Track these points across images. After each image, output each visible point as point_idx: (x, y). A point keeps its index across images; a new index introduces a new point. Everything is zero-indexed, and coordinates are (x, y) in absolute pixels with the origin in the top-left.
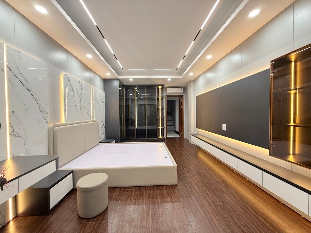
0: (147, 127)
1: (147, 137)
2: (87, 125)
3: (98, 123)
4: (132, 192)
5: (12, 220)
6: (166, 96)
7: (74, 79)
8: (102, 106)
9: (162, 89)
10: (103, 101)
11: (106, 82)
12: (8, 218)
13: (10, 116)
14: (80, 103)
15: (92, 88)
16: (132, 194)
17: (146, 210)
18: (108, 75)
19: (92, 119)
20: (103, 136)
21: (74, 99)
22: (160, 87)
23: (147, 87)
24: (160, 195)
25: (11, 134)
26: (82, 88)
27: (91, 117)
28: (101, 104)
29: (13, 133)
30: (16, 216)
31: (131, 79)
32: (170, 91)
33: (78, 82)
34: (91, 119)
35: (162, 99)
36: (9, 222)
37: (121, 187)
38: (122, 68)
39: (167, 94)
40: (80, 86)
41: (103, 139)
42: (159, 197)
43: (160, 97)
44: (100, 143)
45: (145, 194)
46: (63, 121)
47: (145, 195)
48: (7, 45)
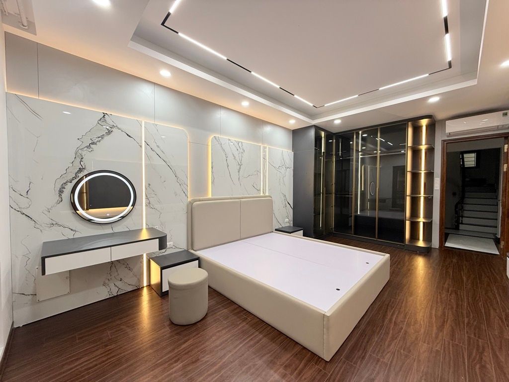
0: (377, 214)
1: (377, 236)
2: (245, 202)
3: (271, 201)
4: (243, 321)
5: (146, 286)
6: (444, 141)
7: (229, 140)
8: (285, 173)
9: (431, 127)
10: (287, 166)
11: (297, 134)
12: (143, 284)
13: (146, 189)
14: (239, 171)
15: (265, 148)
16: (240, 323)
18: (292, 124)
19: (262, 194)
20: (287, 220)
21: (228, 166)
22: (424, 122)
23: (381, 129)
25: (146, 206)
26: (242, 151)
27: (259, 190)
28: (283, 170)
29: (149, 204)
30: (149, 286)
31: (337, 120)
32: (454, 128)
33: (236, 144)
34: (260, 194)
35: (430, 151)
36: (143, 287)
37: (240, 306)
38: (312, 105)
40: (239, 149)
41: (288, 225)
43: (423, 147)
44: (276, 230)
48: (145, 122)
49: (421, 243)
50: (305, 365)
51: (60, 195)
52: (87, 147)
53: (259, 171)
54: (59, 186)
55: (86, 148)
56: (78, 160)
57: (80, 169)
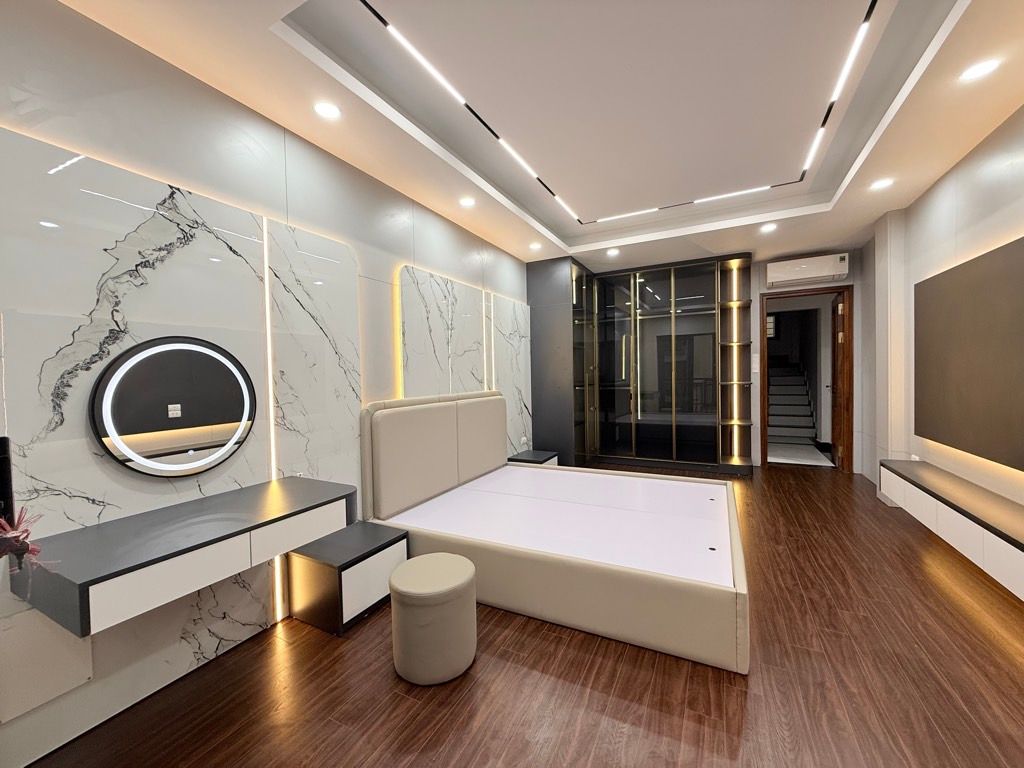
0: (674, 418)
1: (674, 456)
2: (465, 405)
3: (503, 402)
4: (558, 643)
5: (283, 620)
6: (762, 295)
7: (432, 276)
8: (519, 347)
9: (745, 271)
10: (522, 333)
11: (536, 271)
12: (274, 616)
13: (275, 383)
14: (448, 343)
15: (488, 295)
16: (556, 650)
17: (582, 730)
18: (535, 250)
19: (486, 390)
20: (524, 439)
21: (430, 331)
22: (735, 264)
23: (675, 270)
24: (653, 693)
25: (277, 424)
26: (453, 300)
27: (481, 382)
28: (515, 342)
29: (282, 421)
30: (289, 617)
31: (611, 250)
32: (781, 275)
33: (443, 285)
34: (483, 388)
35: (745, 309)
36: (275, 625)
37: (530, 618)
38: (576, 218)
39: (769, 289)
40: (447, 295)
41: (525, 448)
42: (647, 699)
43: (735, 305)
44: (510, 460)
45: (599, 668)
46: (400, 396)
47: (598, 673)
48: (269, 220)
49: (736, 461)
50: (718, 692)
51: (57, 406)
52: (131, 273)
53: (480, 343)
54: (51, 380)
55: (127, 277)
56: (107, 307)
57: (111, 331)
